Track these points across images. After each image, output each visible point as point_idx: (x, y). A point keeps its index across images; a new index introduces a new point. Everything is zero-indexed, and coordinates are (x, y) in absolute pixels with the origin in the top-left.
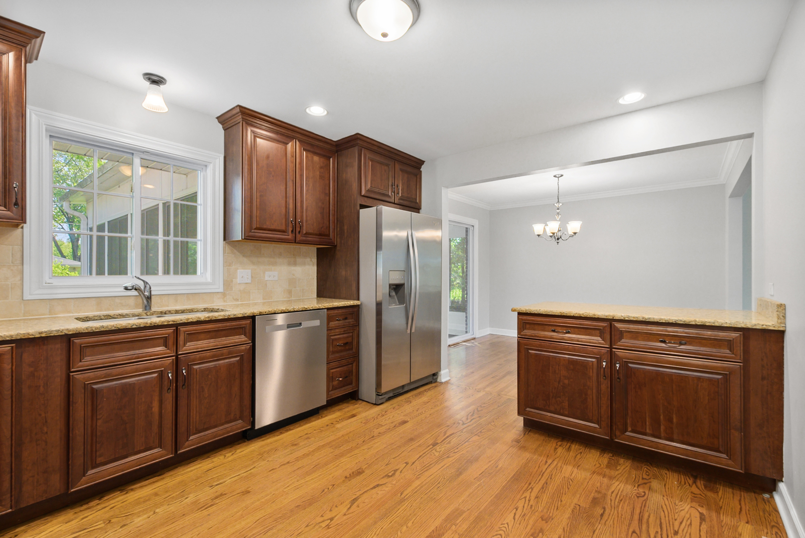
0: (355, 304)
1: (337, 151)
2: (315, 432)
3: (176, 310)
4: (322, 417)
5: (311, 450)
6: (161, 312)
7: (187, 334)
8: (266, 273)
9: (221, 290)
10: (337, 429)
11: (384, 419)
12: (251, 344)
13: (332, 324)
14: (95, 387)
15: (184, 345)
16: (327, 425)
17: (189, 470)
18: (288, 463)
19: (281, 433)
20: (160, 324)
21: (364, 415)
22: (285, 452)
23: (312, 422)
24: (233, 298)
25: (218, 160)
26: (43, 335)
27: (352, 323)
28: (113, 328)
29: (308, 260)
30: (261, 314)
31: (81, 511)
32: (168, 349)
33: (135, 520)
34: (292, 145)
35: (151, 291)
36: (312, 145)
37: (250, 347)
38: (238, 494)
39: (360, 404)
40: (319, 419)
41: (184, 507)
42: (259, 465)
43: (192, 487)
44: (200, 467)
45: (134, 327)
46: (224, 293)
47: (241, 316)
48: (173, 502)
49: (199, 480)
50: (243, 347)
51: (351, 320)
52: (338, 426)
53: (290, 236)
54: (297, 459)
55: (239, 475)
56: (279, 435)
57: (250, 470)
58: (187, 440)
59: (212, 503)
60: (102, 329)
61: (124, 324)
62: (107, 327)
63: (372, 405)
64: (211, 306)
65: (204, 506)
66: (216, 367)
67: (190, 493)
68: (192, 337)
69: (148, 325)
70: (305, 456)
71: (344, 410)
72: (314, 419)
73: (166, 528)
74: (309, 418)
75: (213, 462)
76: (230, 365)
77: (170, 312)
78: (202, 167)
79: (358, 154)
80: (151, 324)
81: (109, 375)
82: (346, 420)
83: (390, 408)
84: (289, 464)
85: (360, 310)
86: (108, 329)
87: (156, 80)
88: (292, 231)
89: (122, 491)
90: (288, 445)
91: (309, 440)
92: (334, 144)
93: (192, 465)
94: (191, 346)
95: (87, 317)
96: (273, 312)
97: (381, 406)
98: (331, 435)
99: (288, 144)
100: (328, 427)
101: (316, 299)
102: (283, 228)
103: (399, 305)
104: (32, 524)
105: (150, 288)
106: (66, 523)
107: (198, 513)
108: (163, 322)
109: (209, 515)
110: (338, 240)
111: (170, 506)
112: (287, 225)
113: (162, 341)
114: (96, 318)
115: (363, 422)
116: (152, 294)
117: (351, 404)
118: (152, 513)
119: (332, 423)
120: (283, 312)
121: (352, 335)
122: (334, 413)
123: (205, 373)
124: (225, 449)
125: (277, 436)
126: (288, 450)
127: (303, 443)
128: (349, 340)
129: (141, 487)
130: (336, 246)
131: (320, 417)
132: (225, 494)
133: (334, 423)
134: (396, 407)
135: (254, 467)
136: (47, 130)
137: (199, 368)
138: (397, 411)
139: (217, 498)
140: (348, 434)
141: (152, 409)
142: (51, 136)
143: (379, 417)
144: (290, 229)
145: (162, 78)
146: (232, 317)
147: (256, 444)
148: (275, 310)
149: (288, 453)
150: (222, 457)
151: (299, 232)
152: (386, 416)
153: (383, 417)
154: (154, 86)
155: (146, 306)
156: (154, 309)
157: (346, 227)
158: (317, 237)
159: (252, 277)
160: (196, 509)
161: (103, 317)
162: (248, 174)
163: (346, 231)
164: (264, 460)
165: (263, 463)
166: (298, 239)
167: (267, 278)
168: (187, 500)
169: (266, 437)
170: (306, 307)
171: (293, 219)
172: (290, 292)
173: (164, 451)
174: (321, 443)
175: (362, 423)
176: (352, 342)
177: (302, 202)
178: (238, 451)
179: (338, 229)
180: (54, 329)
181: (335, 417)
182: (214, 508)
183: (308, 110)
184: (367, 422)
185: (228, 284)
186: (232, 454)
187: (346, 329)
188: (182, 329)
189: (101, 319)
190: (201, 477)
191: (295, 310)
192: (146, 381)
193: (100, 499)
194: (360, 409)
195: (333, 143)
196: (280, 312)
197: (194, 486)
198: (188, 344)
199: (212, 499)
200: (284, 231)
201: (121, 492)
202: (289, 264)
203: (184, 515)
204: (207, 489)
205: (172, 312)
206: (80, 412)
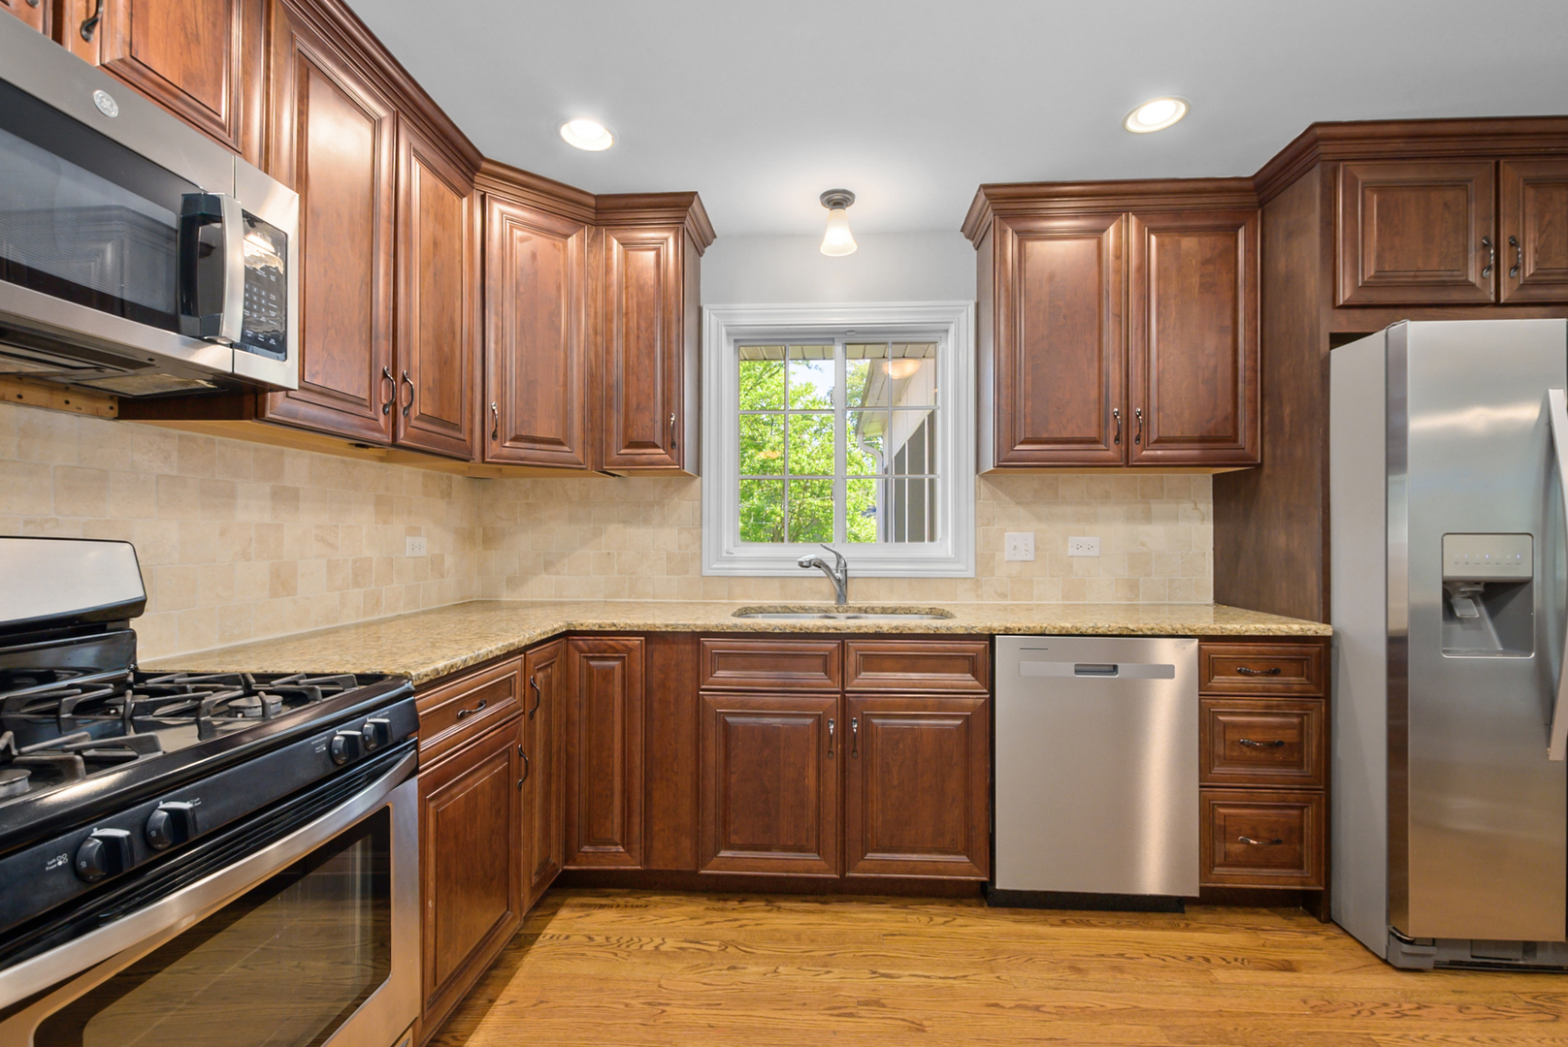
0: (1310, 633)
1: (1262, 204)
2: (1146, 960)
3: (883, 608)
4: (1187, 925)
5: (1110, 1006)
6: (860, 610)
7: (860, 655)
8: (1070, 538)
9: (971, 574)
10: (1212, 982)
11: (1399, 1029)
12: (988, 696)
13: (1220, 681)
14: (729, 719)
15: (857, 674)
16: (1190, 958)
17: (864, 916)
18: (1037, 1008)
19: (1064, 922)
20: (815, 631)
21: (1325, 979)
22: (1046, 976)
23: (1153, 928)
24: (996, 593)
25: (965, 313)
26: (669, 629)
27: (1297, 687)
28: (749, 630)
29: (1188, 506)
30: (1007, 632)
31: (714, 909)
32: (829, 678)
33: (749, 966)
34: (1119, 232)
35: (846, 571)
36: (1177, 213)
37: (985, 702)
38: (902, 1020)
39: (1328, 938)
40: (1175, 927)
41: (814, 988)
42: (977, 977)
43: (848, 955)
44: (882, 921)
45: (777, 631)
46: (977, 580)
47: (961, 632)
48: (808, 966)
49: (864, 946)
50: (970, 700)
51: (1293, 679)
52: (1221, 975)
53: (1112, 452)
54: (1062, 1012)
55: (929, 977)
56: (1058, 926)
57: (954, 978)
58: (862, 858)
59: (853, 1011)
60: (736, 630)
61: (763, 625)
62: (741, 627)
63: (1377, 961)
64: (940, 605)
65: (840, 1008)
66: (913, 729)
67: (837, 966)
68: (871, 662)
69: (796, 631)
70: (1086, 1013)
71: (1264, 935)
72: (1161, 923)
73: (772, 1014)
74: (1150, 914)
75: (907, 921)
76: (941, 734)
77: (872, 610)
78: (940, 335)
79: (1323, 185)
80: (801, 629)
81: (744, 705)
82: (1255, 969)
83: (1445, 998)
84: (1036, 1014)
85: (1333, 651)
86: (742, 631)
87: (837, 200)
88: (1117, 439)
89: (769, 902)
90: (1063, 961)
91: (1119, 976)
92: (1250, 184)
93: (873, 907)
94: (866, 680)
95: (760, 608)
96: (1038, 631)
97: (1411, 981)
98: (1187, 994)
99: (1104, 230)
100: (1190, 965)
101: (1211, 609)
102: (1093, 433)
103: (1503, 653)
104: (669, 898)
105: (846, 565)
106: (691, 919)
107: (823, 1017)
108: (819, 628)
109: (835, 1032)
110: (1266, 448)
111: (801, 972)
112: (1103, 424)
113: (819, 662)
114: (772, 610)
115: (1313, 1003)
116: (849, 575)
117: (1298, 925)
118: (774, 968)
119: (1207, 960)
120: (1064, 632)
121: (1301, 724)
122: (1226, 932)
123: (895, 736)
124: (941, 903)
125: (1052, 925)
126: (1054, 975)
127: (1098, 976)
128: (1290, 736)
129: (791, 910)
130: (1260, 466)
131: (1182, 925)
132: (884, 1006)
133: (1213, 961)
134: (1475, 1009)
135: (964, 976)
136: (728, 334)
137: (883, 724)
138: (1469, 1025)
139: (867, 1003)
140: (1238, 1015)
141: (804, 779)
142: (736, 341)
143: (1380, 1013)
144: (1112, 434)
145: (845, 192)
146: (944, 631)
147: (998, 922)
148: (1045, 625)
149: (1051, 983)
150: (924, 919)
151: (1138, 439)
152: (1414, 1023)
153: (1398, 1022)
154: (838, 211)
155: (839, 596)
156: (851, 602)
157: (1287, 410)
158: (1197, 445)
159: (1037, 548)
160: (827, 1006)
161: (779, 609)
162: (1006, 326)
163: (1287, 421)
164: (992, 971)
165: (987, 977)
166: (1133, 457)
167: (1072, 551)
168: (826, 976)
169: (1027, 914)
170: (1131, 627)
171: (1120, 408)
172: (1133, 586)
173: (823, 863)
174: (1148, 1002)
175: (1305, 1002)
176: (1301, 743)
177: (1147, 362)
178: (960, 921)
179: (1266, 419)
180: (681, 622)
181: (1227, 943)
182: (848, 1024)
183: (1132, 125)
184: (1325, 1007)
185: (985, 562)
186: (946, 922)
187: (1274, 702)
188: (853, 645)
189: (778, 612)
190: (872, 943)
191: (1100, 631)
192: (795, 728)
193: (741, 901)
194: (1320, 956)
195: (1245, 184)
196: (1056, 632)
197: (852, 955)
198: (863, 675)
199: (858, 1002)
200: (1095, 441)
201: (766, 905)
202: (1131, 518)
203: (804, 1004)
204: (866, 974)
205: (877, 610)
206: (713, 755)
